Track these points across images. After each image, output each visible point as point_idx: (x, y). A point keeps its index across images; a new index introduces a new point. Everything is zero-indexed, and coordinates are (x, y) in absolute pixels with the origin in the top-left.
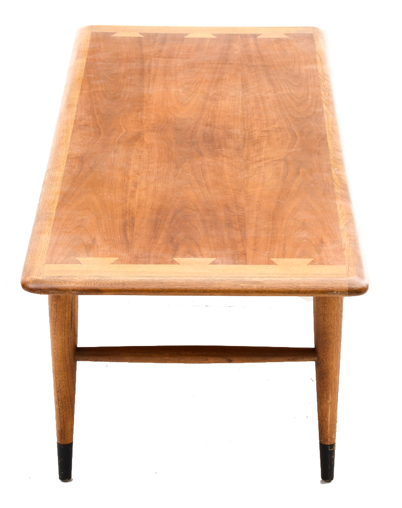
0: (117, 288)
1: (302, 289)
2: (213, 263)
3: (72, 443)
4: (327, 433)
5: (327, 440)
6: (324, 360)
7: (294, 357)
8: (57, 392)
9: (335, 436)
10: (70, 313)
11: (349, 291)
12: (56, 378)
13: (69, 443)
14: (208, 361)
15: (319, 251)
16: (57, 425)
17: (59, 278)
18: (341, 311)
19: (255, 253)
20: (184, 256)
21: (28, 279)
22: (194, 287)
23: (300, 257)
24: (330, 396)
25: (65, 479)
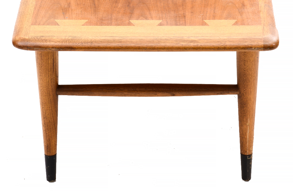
0: (86, 46)
1: (228, 47)
2: (160, 25)
3: (56, 155)
4: (246, 146)
5: (246, 152)
6: (244, 94)
7: (222, 92)
8: (44, 118)
9: (252, 148)
10: (52, 60)
11: (264, 48)
12: (43, 108)
13: (53, 155)
14: (157, 95)
15: (241, 13)
16: (44, 142)
17: (42, 38)
18: (258, 58)
19: (192, 15)
20: (138, 19)
21: (17, 38)
22: (145, 45)
23: (226, 18)
24: (249, 120)
25: (51, 181)
